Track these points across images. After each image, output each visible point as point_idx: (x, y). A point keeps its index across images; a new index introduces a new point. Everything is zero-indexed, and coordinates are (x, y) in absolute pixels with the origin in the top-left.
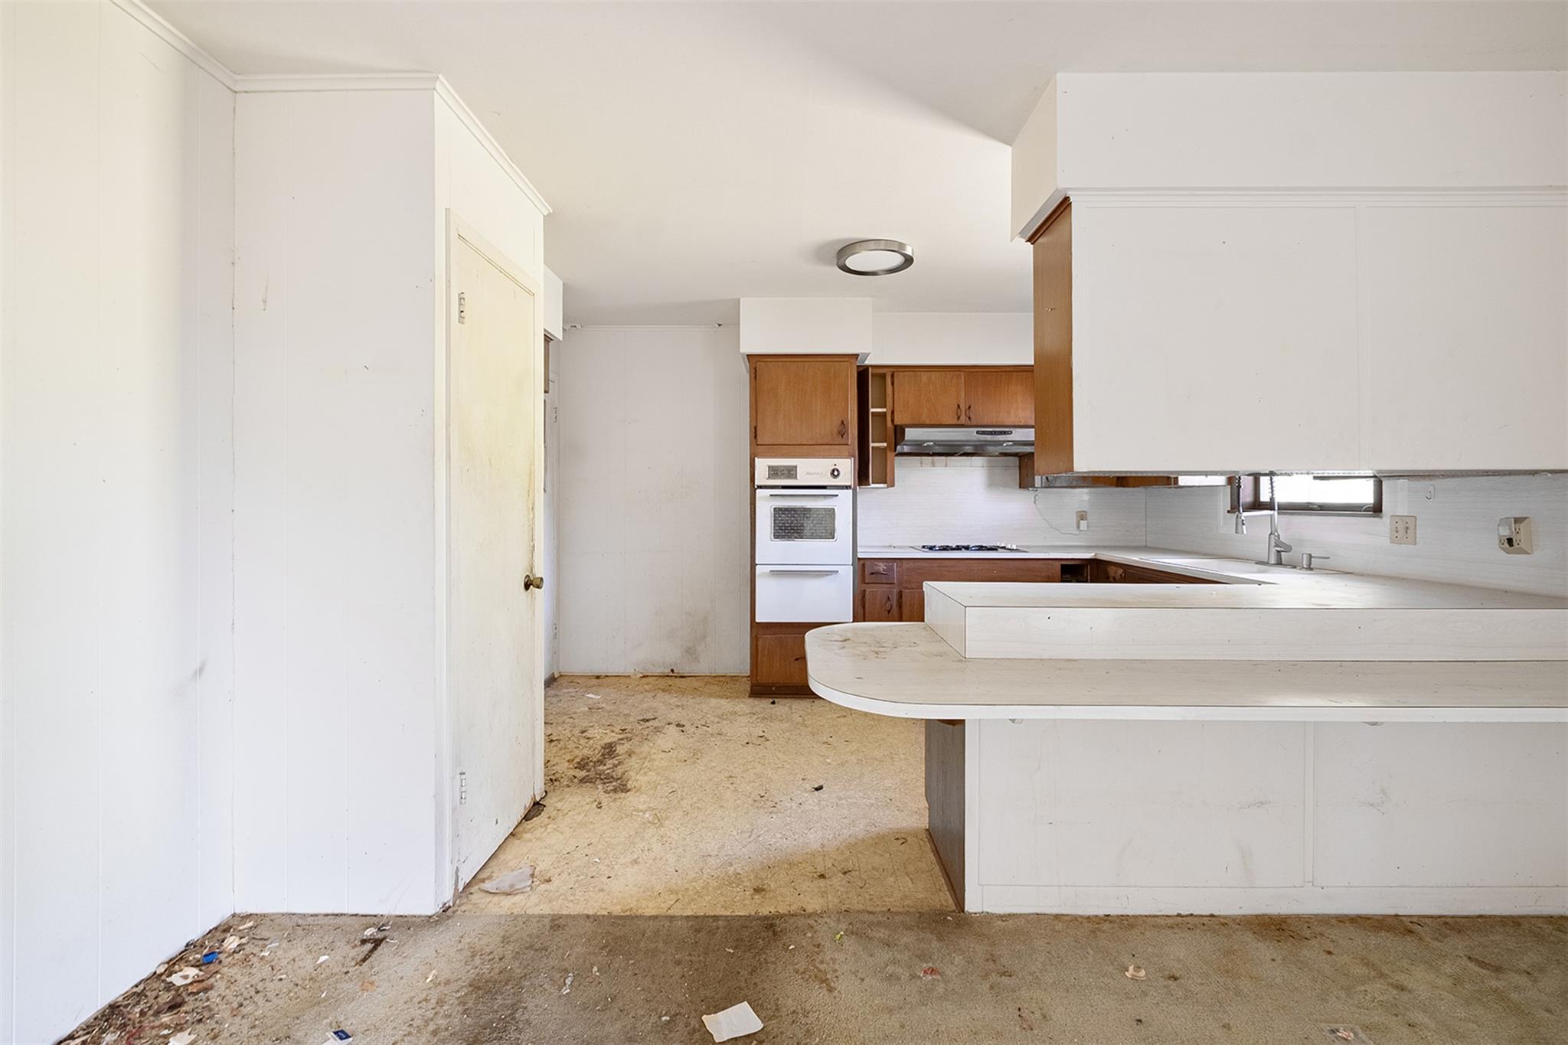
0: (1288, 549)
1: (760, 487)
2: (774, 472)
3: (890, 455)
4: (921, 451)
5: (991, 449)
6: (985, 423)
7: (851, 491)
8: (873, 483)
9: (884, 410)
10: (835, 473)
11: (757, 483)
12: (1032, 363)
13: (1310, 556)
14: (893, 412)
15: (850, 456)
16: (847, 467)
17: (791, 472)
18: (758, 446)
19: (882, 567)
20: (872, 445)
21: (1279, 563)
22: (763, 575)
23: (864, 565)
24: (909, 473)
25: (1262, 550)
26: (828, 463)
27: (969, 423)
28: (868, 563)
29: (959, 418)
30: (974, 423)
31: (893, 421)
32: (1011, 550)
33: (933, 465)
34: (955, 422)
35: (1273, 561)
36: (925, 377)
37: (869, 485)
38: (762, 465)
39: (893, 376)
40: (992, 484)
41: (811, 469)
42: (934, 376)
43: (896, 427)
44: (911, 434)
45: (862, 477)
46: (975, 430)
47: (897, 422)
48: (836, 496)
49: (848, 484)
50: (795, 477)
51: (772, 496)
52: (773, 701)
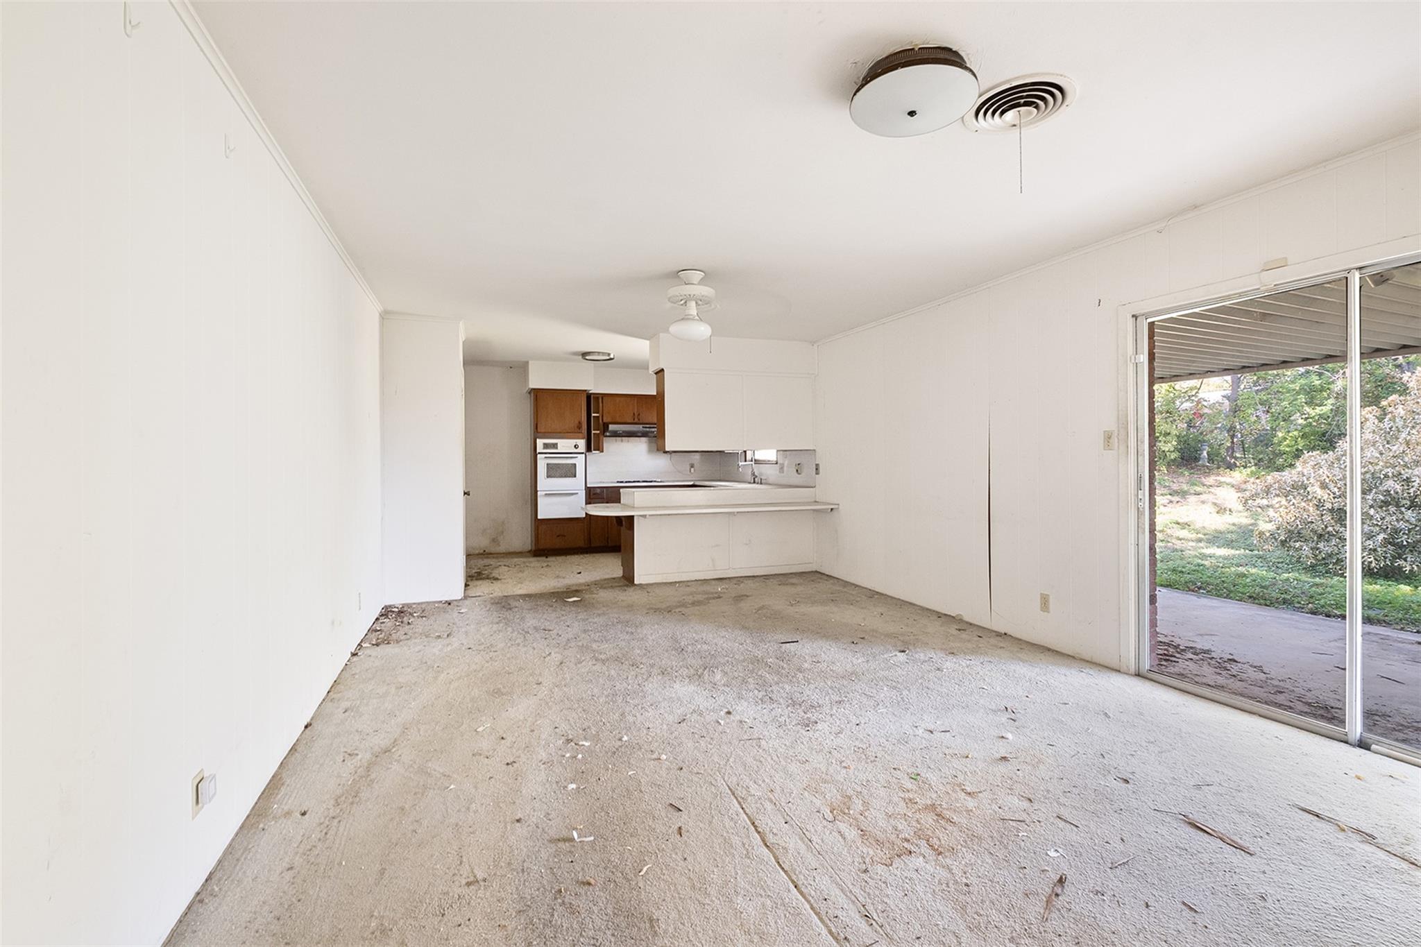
0: (756, 477)
1: (539, 453)
2: (546, 445)
3: (601, 437)
4: (616, 435)
5: (650, 434)
6: (646, 422)
7: (584, 455)
8: (594, 450)
9: (598, 415)
10: (576, 447)
11: (538, 451)
13: (761, 479)
14: (602, 416)
15: (583, 438)
16: (582, 443)
17: (555, 446)
18: (537, 433)
19: (598, 491)
20: (593, 432)
21: (754, 482)
22: (541, 496)
23: (590, 491)
24: (610, 445)
25: (750, 478)
26: (573, 442)
27: (638, 422)
28: (592, 489)
29: (634, 419)
30: (641, 422)
31: (602, 420)
32: (658, 482)
33: (622, 441)
34: (632, 421)
35: (752, 481)
36: (618, 399)
37: (591, 451)
38: (540, 442)
39: (602, 399)
40: (650, 451)
41: (565, 445)
42: (622, 399)
43: (604, 424)
44: (612, 427)
45: (589, 449)
46: (641, 426)
47: (604, 421)
48: (577, 457)
49: (582, 451)
50: (557, 448)
51: (546, 457)
52: (547, 557)
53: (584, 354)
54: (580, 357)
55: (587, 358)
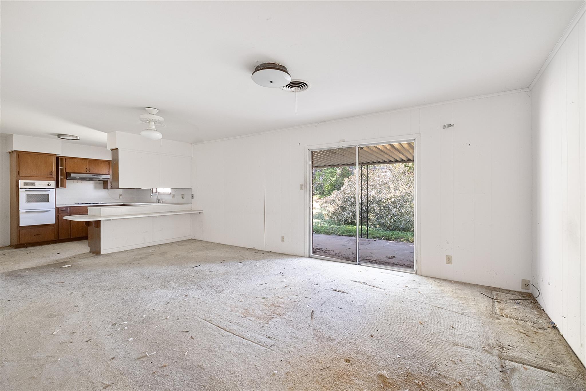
0: (159, 200)
1: (21, 188)
2: (26, 184)
3: (65, 180)
4: (74, 179)
5: (94, 179)
6: (94, 173)
7: (54, 190)
8: (60, 187)
9: (63, 168)
10: (48, 185)
11: (20, 187)
12: (111, 160)
13: (162, 201)
14: (66, 169)
15: (54, 180)
16: (53, 184)
17: (33, 184)
18: (19, 177)
19: (64, 209)
20: (60, 177)
21: (158, 203)
22: (22, 212)
23: (58, 209)
24: (69, 184)
25: (156, 200)
26: (47, 182)
27: (89, 173)
28: (59, 208)
29: (87, 171)
30: (91, 173)
31: (66, 171)
32: (102, 203)
33: (77, 182)
34: (85, 172)
35: (157, 202)
36: (76, 160)
37: (59, 188)
38: (21, 183)
39: (66, 159)
40: (96, 188)
41: (39, 184)
42: (79, 160)
43: (67, 173)
44: (72, 175)
45: (57, 186)
46: (92, 175)
47: (67, 171)
48: (50, 191)
49: (53, 188)
50: (35, 186)
51: (26, 191)
52: (27, 248)
53: (59, 136)
54: (57, 136)
55: (61, 137)
